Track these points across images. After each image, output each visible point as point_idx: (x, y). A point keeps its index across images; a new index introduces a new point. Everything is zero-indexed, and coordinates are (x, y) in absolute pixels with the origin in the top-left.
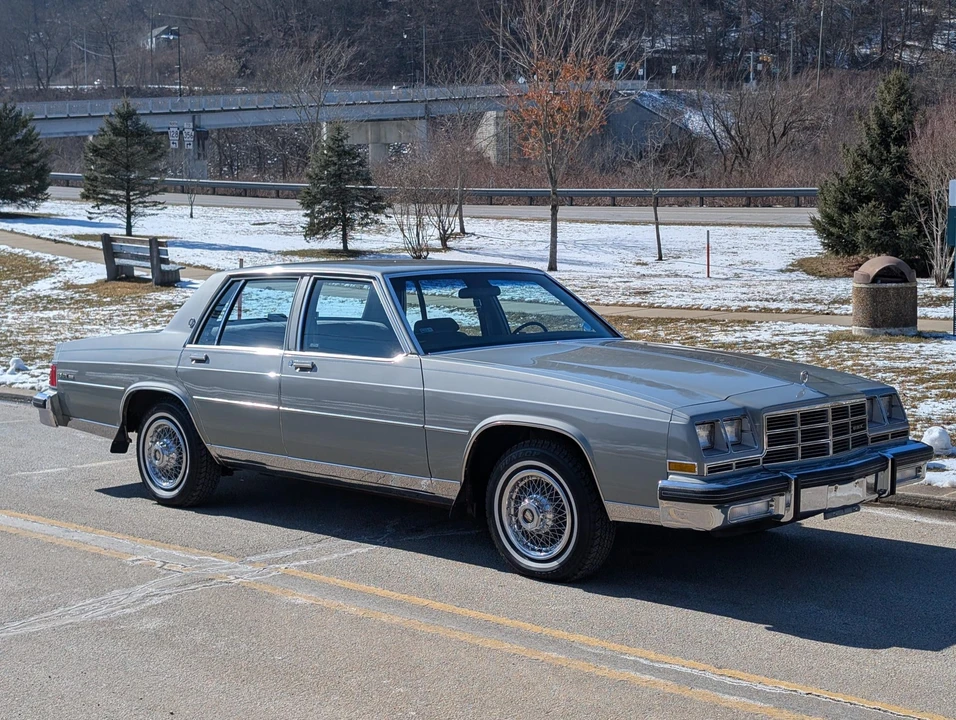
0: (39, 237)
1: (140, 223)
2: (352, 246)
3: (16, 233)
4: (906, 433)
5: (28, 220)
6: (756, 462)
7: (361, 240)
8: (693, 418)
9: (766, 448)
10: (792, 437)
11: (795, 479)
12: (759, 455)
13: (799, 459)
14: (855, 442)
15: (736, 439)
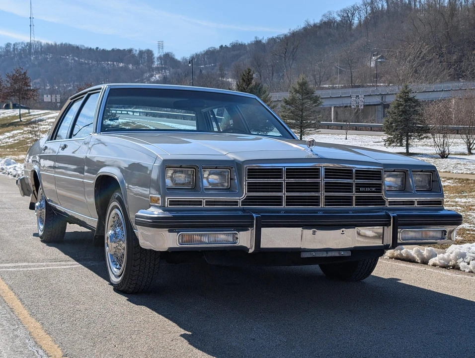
2: (411, 151)
4: (440, 203)
6: (236, 203)
8: (164, 161)
9: (245, 193)
10: (278, 187)
11: (257, 217)
12: (238, 198)
13: (284, 205)
14: (360, 201)
15: (226, 184)
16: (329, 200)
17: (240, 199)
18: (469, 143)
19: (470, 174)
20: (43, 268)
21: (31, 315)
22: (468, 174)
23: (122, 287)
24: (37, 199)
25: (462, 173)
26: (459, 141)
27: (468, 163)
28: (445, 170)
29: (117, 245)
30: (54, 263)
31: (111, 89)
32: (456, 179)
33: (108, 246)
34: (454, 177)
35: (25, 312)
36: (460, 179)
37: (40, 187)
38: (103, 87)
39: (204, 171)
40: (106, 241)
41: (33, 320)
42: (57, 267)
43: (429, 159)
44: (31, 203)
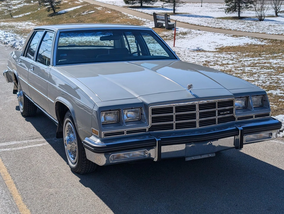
0: (148, 14)
1: (177, 9)
2: (241, 15)
3: (143, 12)
5: (150, 8)
6: (144, 130)
7: (245, 13)
8: (100, 108)
9: (150, 124)
10: (170, 118)
11: (158, 141)
12: (147, 127)
13: (174, 129)
14: (220, 121)
15: (138, 118)
16: (202, 123)
17: (147, 128)
18: (277, 9)
19: (277, 35)
20: (26, 147)
21: (23, 200)
22: (276, 35)
23: (76, 171)
24: (17, 88)
25: (273, 34)
26: (270, 6)
27: (276, 25)
28: (262, 32)
29: (72, 145)
30: (32, 141)
31: (60, 32)
32: (269, 39)
33: (66, 146)
34: (268, 38)
35: (19, 198)
36: (271, 39)
37: (19, 83)
38: (55, 30)
39: (125, 111)
40: (65, 142)
41: (25, 207)
42: (34, 146)
43: (252, 22)
44: (14, 90)
